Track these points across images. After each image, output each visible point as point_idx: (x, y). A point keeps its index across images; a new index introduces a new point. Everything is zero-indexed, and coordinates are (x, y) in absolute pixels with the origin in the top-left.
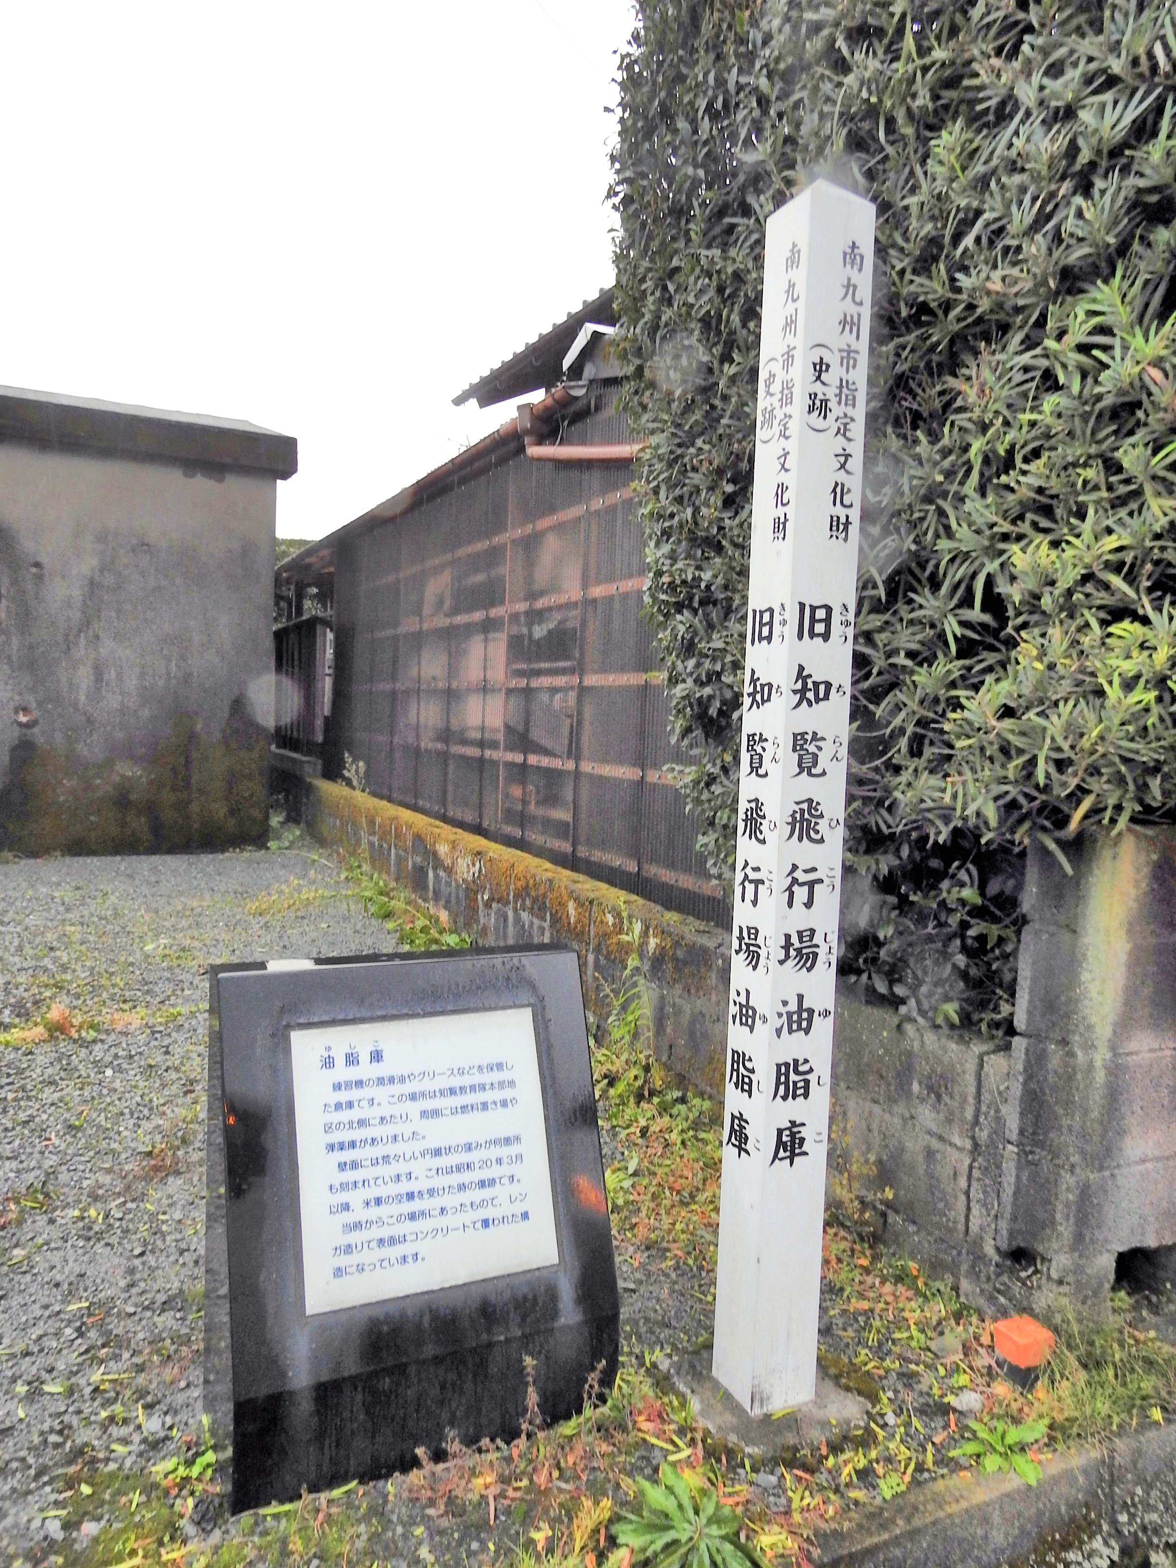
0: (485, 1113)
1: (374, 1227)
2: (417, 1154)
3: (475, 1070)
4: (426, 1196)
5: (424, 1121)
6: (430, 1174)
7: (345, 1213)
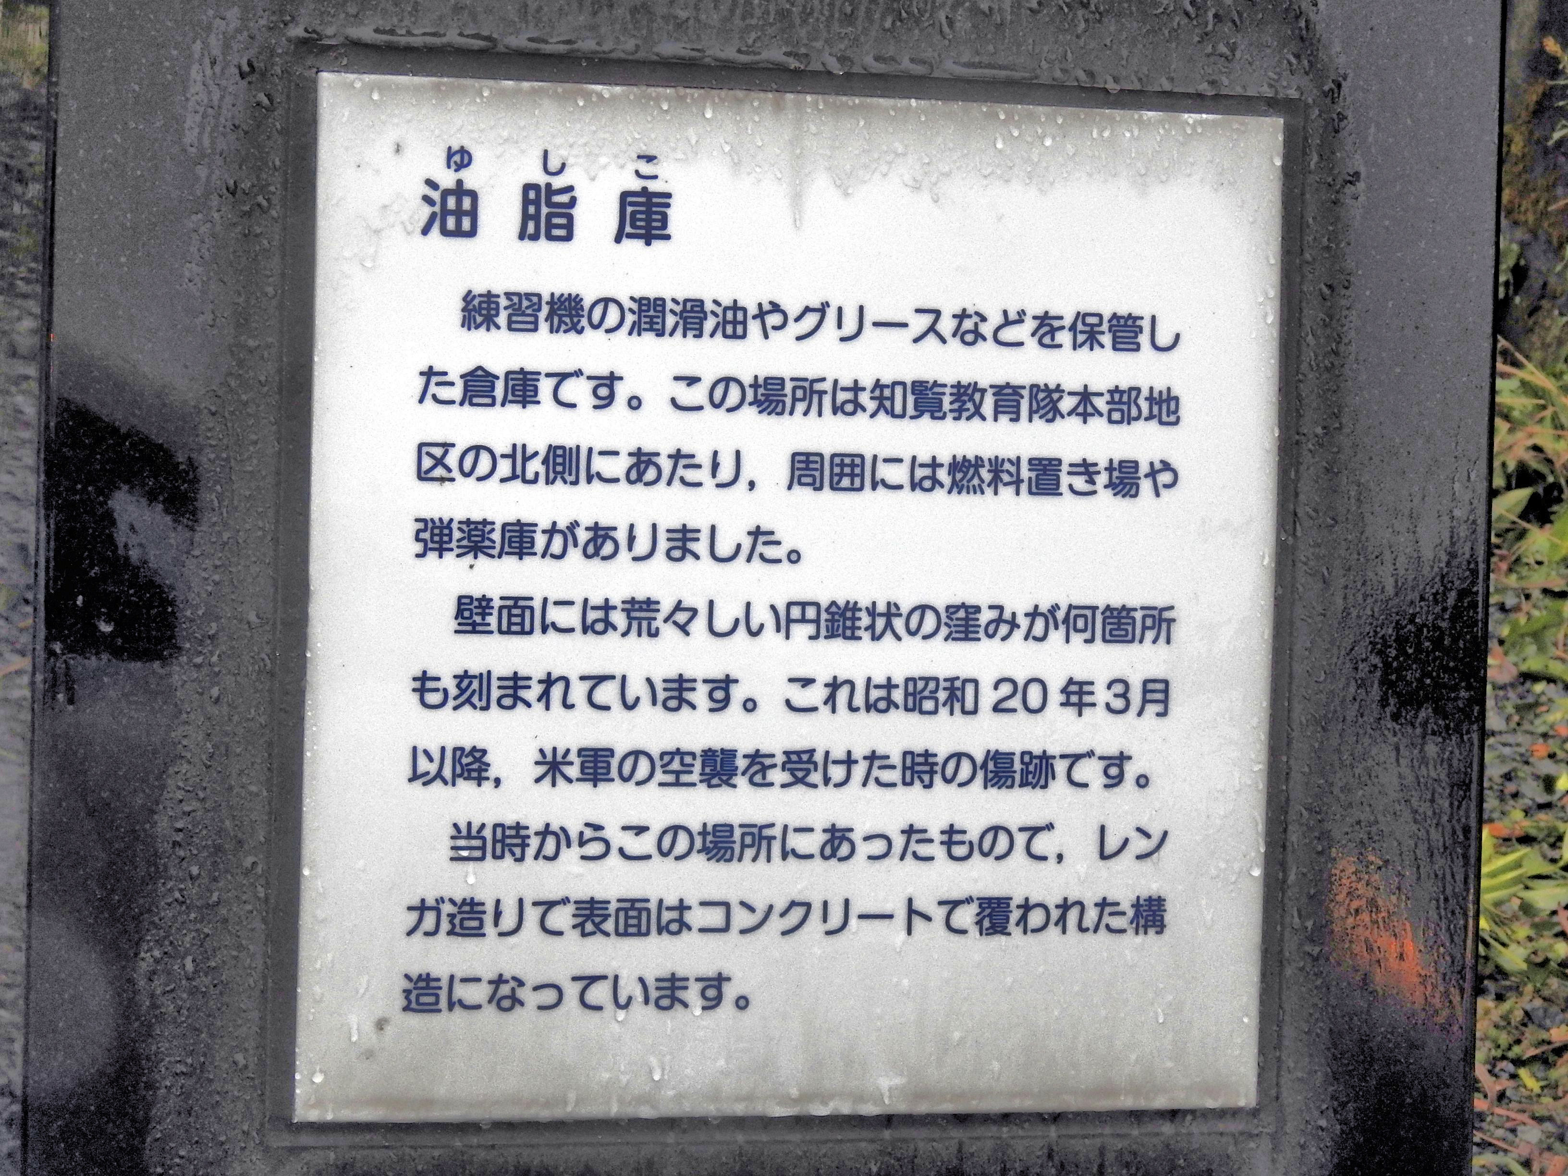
0: (1046, 503)
1: (570, 856)
2: (761, 615)
3: (1022, 332)
4: (777, 776)
5: (803, 494)
6: (801, 697)
7: (465, 787)
